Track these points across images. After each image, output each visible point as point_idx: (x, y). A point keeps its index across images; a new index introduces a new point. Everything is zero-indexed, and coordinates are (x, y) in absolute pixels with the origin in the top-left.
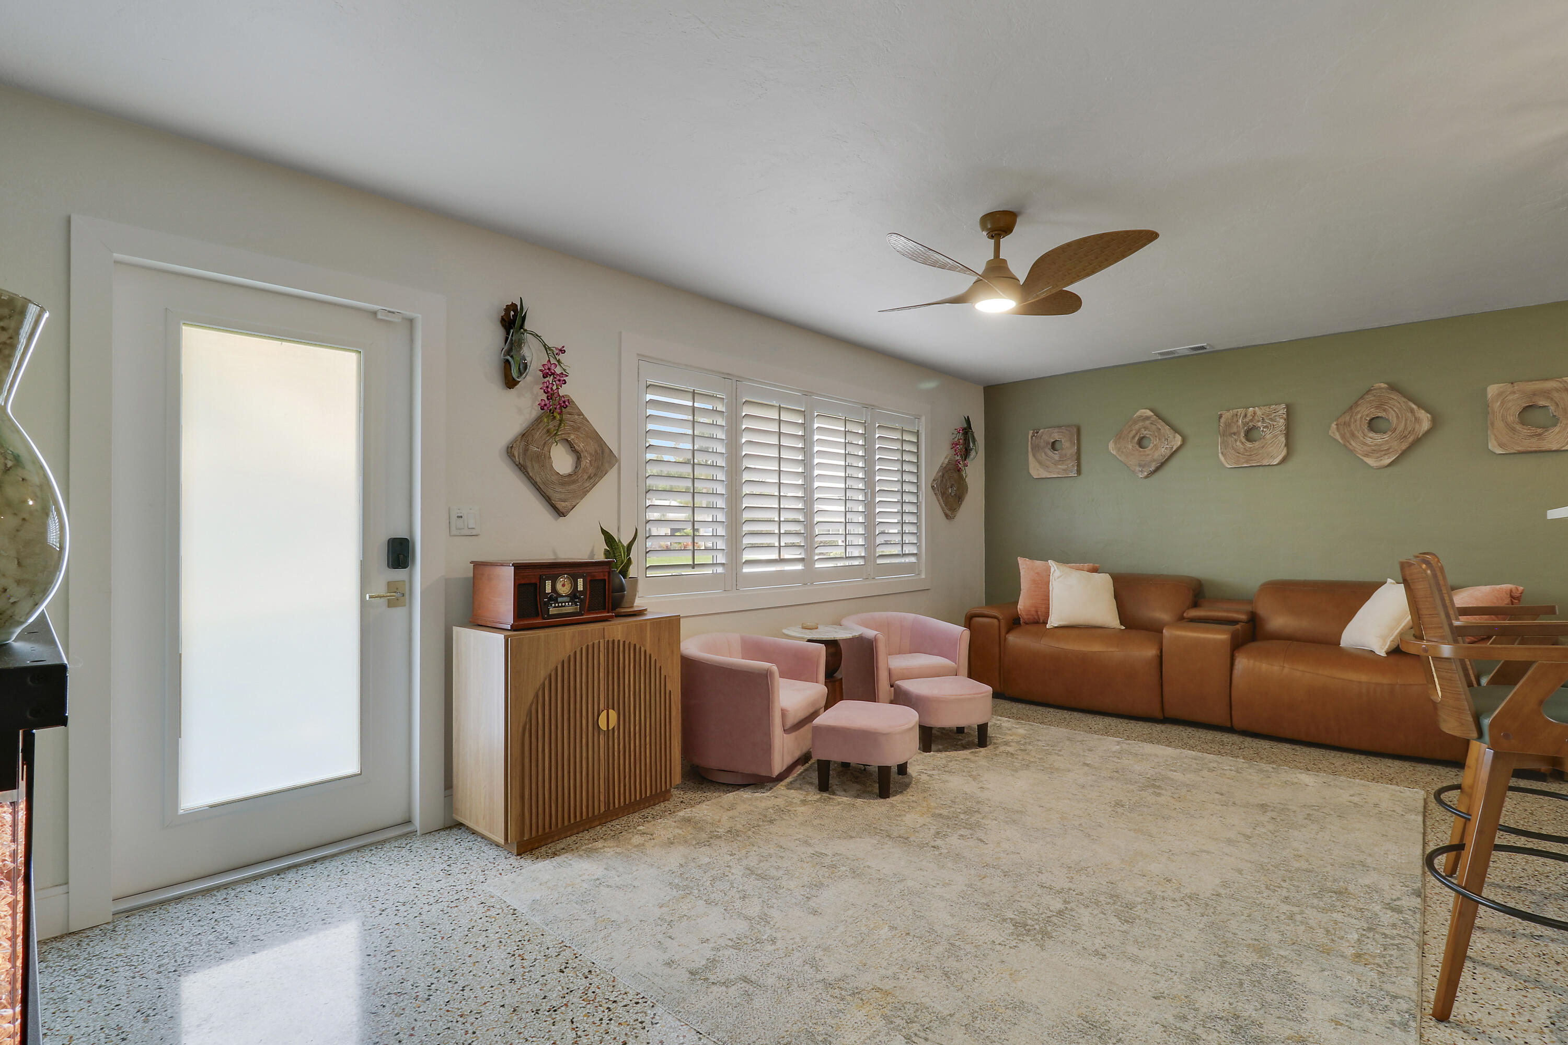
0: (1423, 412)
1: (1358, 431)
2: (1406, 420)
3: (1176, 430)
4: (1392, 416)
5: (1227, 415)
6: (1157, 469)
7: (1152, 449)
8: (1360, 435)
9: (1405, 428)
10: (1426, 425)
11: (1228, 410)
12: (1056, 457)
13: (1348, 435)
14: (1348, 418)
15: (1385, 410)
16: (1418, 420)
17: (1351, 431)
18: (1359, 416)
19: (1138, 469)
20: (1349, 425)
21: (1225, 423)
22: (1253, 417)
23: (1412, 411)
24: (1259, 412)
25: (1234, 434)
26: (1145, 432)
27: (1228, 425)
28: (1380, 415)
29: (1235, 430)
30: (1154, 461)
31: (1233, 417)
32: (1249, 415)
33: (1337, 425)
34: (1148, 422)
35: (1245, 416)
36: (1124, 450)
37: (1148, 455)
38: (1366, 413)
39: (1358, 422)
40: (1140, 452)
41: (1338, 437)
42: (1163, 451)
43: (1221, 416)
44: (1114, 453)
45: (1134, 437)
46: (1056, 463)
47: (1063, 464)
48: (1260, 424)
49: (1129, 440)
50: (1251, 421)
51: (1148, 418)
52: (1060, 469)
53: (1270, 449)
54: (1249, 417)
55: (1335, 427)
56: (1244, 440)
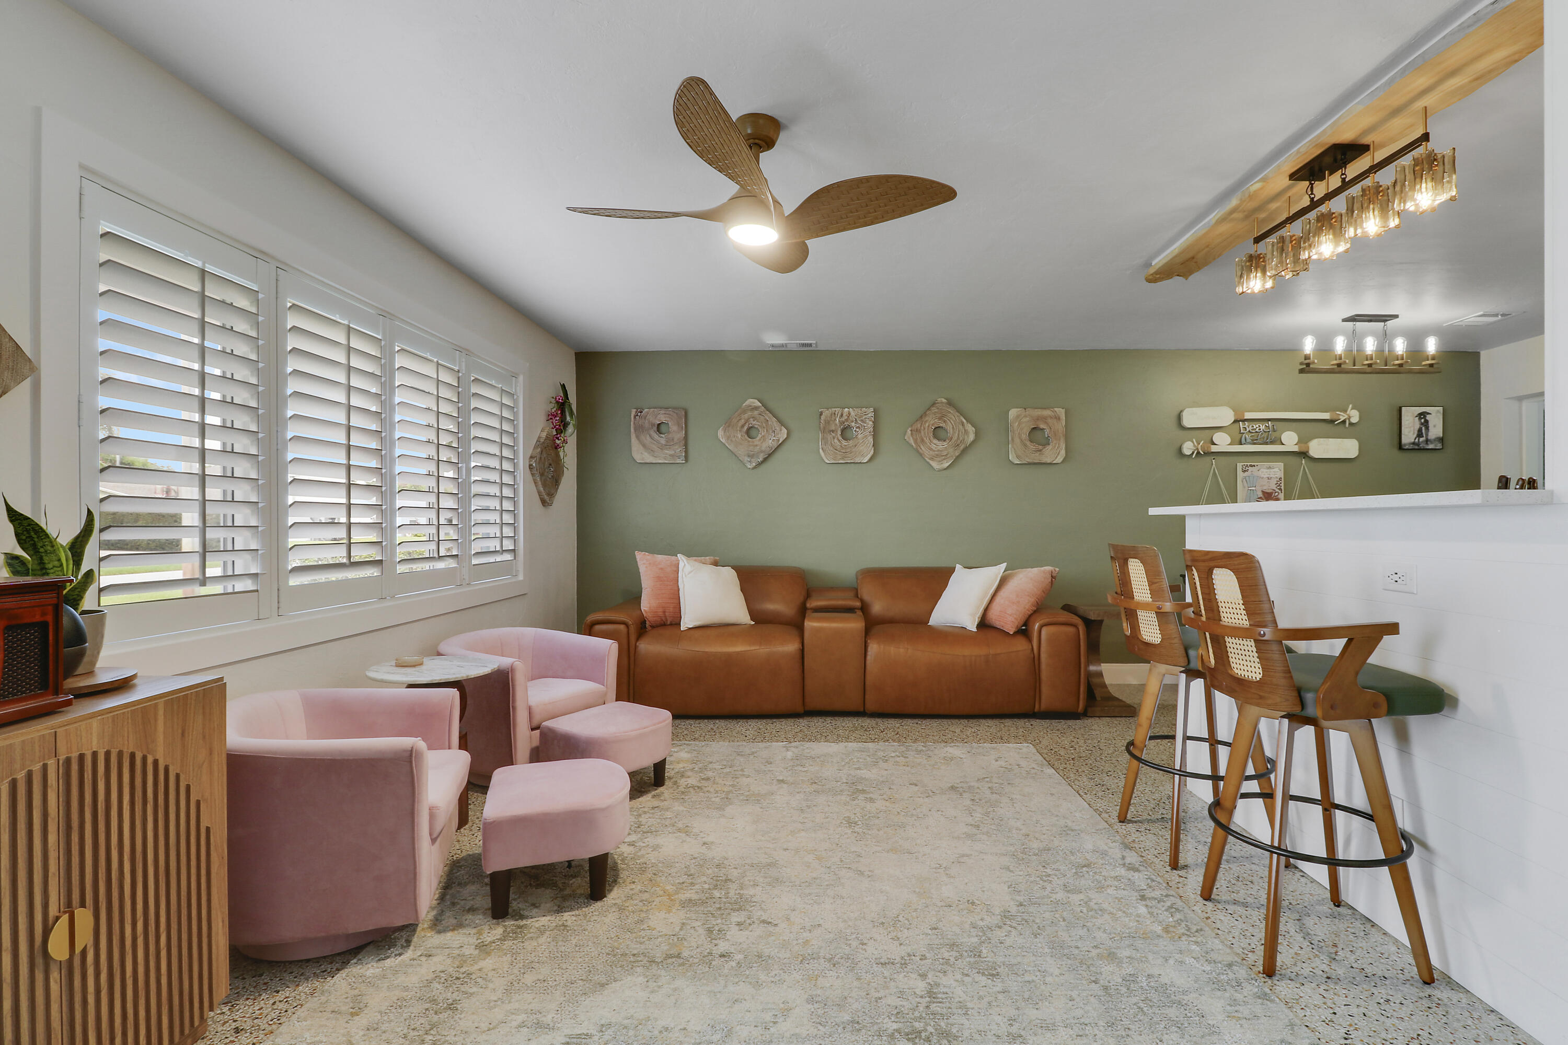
0: (970, 425)
1: (926, 437)
2: (959, 431)
3: (781, 423)
4: (949, 427)
5: (827, 413)
6: (765, 460)
7: (760, 440)
8: (927, 441)
9: (958, 438)
10: (972, 437)
11: (828, 409)
12: (663, 441)
13: (919, 440)
14: (919, 425)
15: (945, 422)
16: (966, 432)
17: (921, 436)
18: (927, 425)
19: (747, 459)
20: (920, 432)
21: (825, 420)
22: (848, 417)
23: (963, 425)
24: (853, 414)
25: (833, 431)
26: (754, 423)
27: (828, 422)
28: (941, 425)
29: (833, 428)
30: (762, 452)
31: (831, 415)
32: (844, 415)
33: (911, 431)
34: (756, 413)
35: (842, 415)
36: (734, 439)
37: (757, 445)
38: (932, 422)
39: (926, 429)
40: (749, 442)
41: (912, 442)
42: (770, 443)
43: (821, 414)
44: (723, 441)
45: (743, 426)
46: (662, 447)
47: (670, 448)
48: (853, 424)
49: (738, 429)
50: (847, 420)
51: (756, 408)
52: (667, 454)
53: (861, 448)
54: (845, 417)
55: (910, 432)
56: (840, 438)
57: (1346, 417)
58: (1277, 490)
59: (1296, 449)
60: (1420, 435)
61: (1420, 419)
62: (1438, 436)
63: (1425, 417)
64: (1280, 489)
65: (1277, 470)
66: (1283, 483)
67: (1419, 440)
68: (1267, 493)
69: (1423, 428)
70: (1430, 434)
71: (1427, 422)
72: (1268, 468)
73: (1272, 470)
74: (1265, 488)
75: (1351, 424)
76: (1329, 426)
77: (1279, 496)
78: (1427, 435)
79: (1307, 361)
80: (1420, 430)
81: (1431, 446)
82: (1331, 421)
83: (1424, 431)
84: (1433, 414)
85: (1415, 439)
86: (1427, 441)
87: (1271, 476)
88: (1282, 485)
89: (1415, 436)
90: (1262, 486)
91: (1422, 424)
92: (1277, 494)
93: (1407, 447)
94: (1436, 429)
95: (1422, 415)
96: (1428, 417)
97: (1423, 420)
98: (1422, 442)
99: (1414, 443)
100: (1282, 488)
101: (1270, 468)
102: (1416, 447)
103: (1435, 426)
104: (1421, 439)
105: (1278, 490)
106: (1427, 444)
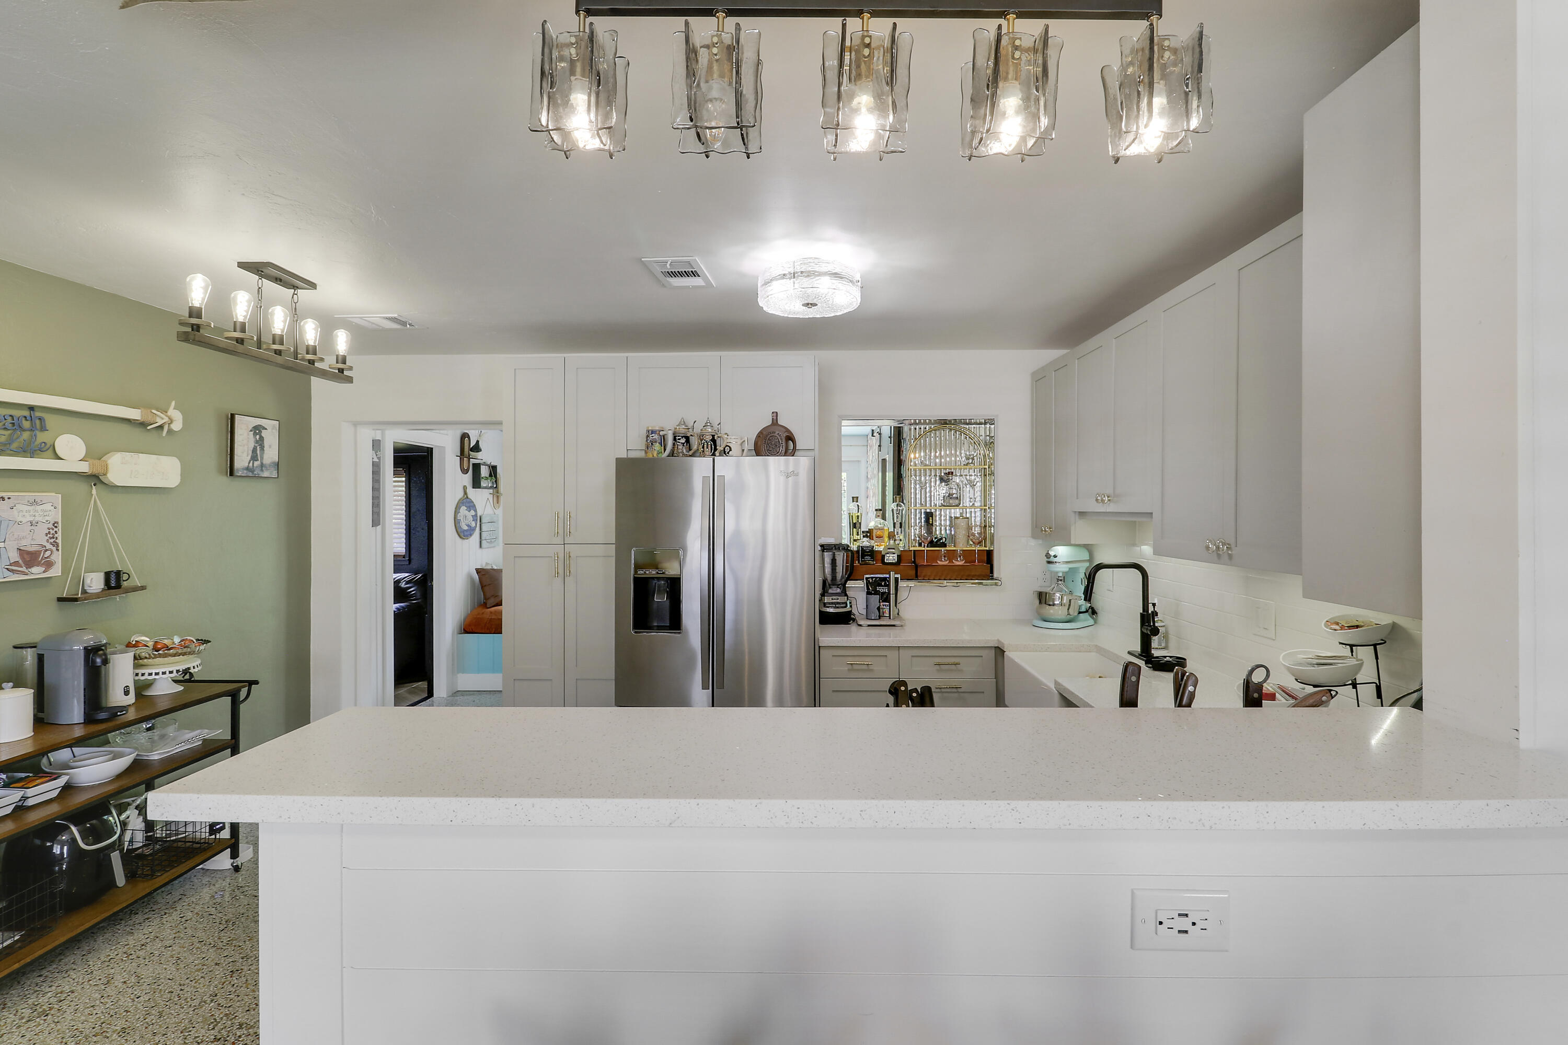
57: (166, 419)
58: (49, 546)
59: (84, 468)
60: (254, 458)
61: (255, 434)
62: (273, 460)
63: (260, 432)
64: (55, 544)
65: (48, 507)
66: (60, 533)
67: (253, 464)
68: (29, 553)
69: (258, 447)
70: (265, 457)
71: (262, 438)
72: (32, 504)
73: (39, 508)
74: (24, 543)
75: (170, 431)
76: (136, 432)
77: (53, 558)
78: (262, 458)
79: (194, 321)
80: (254, 450)
81: (266, 474)
82: (143, 425)
83: (258, 452)
84: (269, 430)
85: (249, 463)
86: (262, 465)
87: (37, 519)
88: (59, 536)
89: (249, 458)
90: (20, 539)
91: (257, 442)
92: (48, 553)
93: (240, 474)
94: (271, 454)
95: (257, 430)
96: (264, 433)
97: (258, 437)
98: (257, 467)
99: (247, 469)
100: (59, 541)
101: (35, 503)
102: (250, 474)
103: (270, 447)
104: (257, 463)
105: (51, 547)
106: (262, 470)
